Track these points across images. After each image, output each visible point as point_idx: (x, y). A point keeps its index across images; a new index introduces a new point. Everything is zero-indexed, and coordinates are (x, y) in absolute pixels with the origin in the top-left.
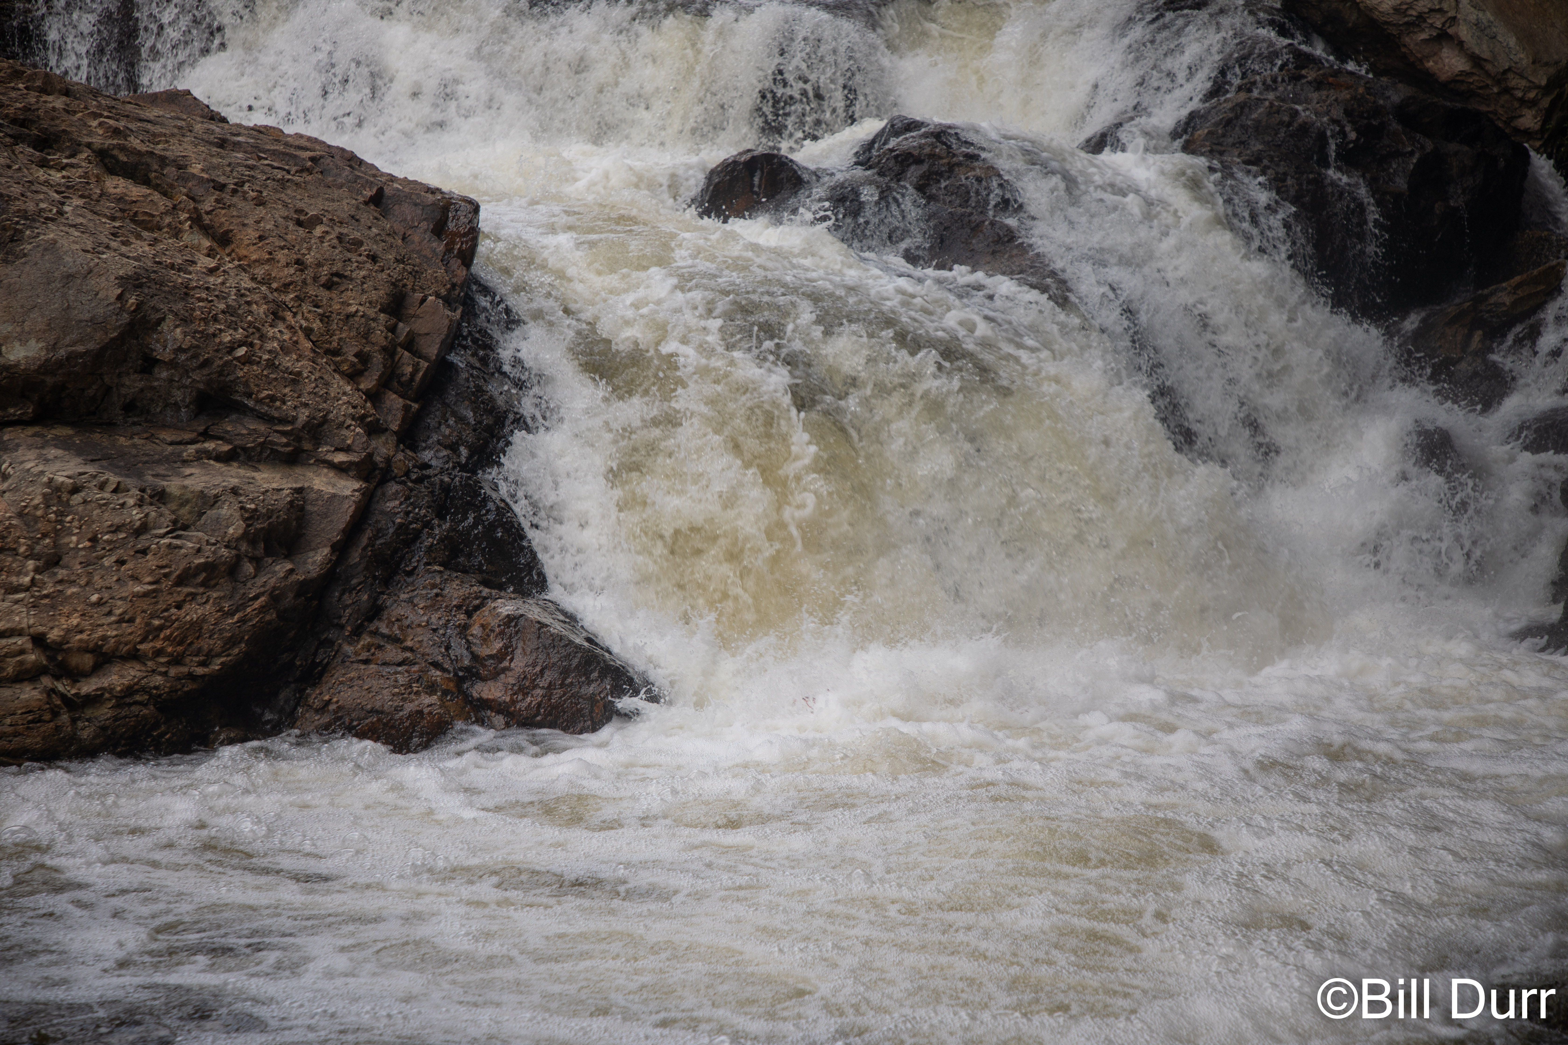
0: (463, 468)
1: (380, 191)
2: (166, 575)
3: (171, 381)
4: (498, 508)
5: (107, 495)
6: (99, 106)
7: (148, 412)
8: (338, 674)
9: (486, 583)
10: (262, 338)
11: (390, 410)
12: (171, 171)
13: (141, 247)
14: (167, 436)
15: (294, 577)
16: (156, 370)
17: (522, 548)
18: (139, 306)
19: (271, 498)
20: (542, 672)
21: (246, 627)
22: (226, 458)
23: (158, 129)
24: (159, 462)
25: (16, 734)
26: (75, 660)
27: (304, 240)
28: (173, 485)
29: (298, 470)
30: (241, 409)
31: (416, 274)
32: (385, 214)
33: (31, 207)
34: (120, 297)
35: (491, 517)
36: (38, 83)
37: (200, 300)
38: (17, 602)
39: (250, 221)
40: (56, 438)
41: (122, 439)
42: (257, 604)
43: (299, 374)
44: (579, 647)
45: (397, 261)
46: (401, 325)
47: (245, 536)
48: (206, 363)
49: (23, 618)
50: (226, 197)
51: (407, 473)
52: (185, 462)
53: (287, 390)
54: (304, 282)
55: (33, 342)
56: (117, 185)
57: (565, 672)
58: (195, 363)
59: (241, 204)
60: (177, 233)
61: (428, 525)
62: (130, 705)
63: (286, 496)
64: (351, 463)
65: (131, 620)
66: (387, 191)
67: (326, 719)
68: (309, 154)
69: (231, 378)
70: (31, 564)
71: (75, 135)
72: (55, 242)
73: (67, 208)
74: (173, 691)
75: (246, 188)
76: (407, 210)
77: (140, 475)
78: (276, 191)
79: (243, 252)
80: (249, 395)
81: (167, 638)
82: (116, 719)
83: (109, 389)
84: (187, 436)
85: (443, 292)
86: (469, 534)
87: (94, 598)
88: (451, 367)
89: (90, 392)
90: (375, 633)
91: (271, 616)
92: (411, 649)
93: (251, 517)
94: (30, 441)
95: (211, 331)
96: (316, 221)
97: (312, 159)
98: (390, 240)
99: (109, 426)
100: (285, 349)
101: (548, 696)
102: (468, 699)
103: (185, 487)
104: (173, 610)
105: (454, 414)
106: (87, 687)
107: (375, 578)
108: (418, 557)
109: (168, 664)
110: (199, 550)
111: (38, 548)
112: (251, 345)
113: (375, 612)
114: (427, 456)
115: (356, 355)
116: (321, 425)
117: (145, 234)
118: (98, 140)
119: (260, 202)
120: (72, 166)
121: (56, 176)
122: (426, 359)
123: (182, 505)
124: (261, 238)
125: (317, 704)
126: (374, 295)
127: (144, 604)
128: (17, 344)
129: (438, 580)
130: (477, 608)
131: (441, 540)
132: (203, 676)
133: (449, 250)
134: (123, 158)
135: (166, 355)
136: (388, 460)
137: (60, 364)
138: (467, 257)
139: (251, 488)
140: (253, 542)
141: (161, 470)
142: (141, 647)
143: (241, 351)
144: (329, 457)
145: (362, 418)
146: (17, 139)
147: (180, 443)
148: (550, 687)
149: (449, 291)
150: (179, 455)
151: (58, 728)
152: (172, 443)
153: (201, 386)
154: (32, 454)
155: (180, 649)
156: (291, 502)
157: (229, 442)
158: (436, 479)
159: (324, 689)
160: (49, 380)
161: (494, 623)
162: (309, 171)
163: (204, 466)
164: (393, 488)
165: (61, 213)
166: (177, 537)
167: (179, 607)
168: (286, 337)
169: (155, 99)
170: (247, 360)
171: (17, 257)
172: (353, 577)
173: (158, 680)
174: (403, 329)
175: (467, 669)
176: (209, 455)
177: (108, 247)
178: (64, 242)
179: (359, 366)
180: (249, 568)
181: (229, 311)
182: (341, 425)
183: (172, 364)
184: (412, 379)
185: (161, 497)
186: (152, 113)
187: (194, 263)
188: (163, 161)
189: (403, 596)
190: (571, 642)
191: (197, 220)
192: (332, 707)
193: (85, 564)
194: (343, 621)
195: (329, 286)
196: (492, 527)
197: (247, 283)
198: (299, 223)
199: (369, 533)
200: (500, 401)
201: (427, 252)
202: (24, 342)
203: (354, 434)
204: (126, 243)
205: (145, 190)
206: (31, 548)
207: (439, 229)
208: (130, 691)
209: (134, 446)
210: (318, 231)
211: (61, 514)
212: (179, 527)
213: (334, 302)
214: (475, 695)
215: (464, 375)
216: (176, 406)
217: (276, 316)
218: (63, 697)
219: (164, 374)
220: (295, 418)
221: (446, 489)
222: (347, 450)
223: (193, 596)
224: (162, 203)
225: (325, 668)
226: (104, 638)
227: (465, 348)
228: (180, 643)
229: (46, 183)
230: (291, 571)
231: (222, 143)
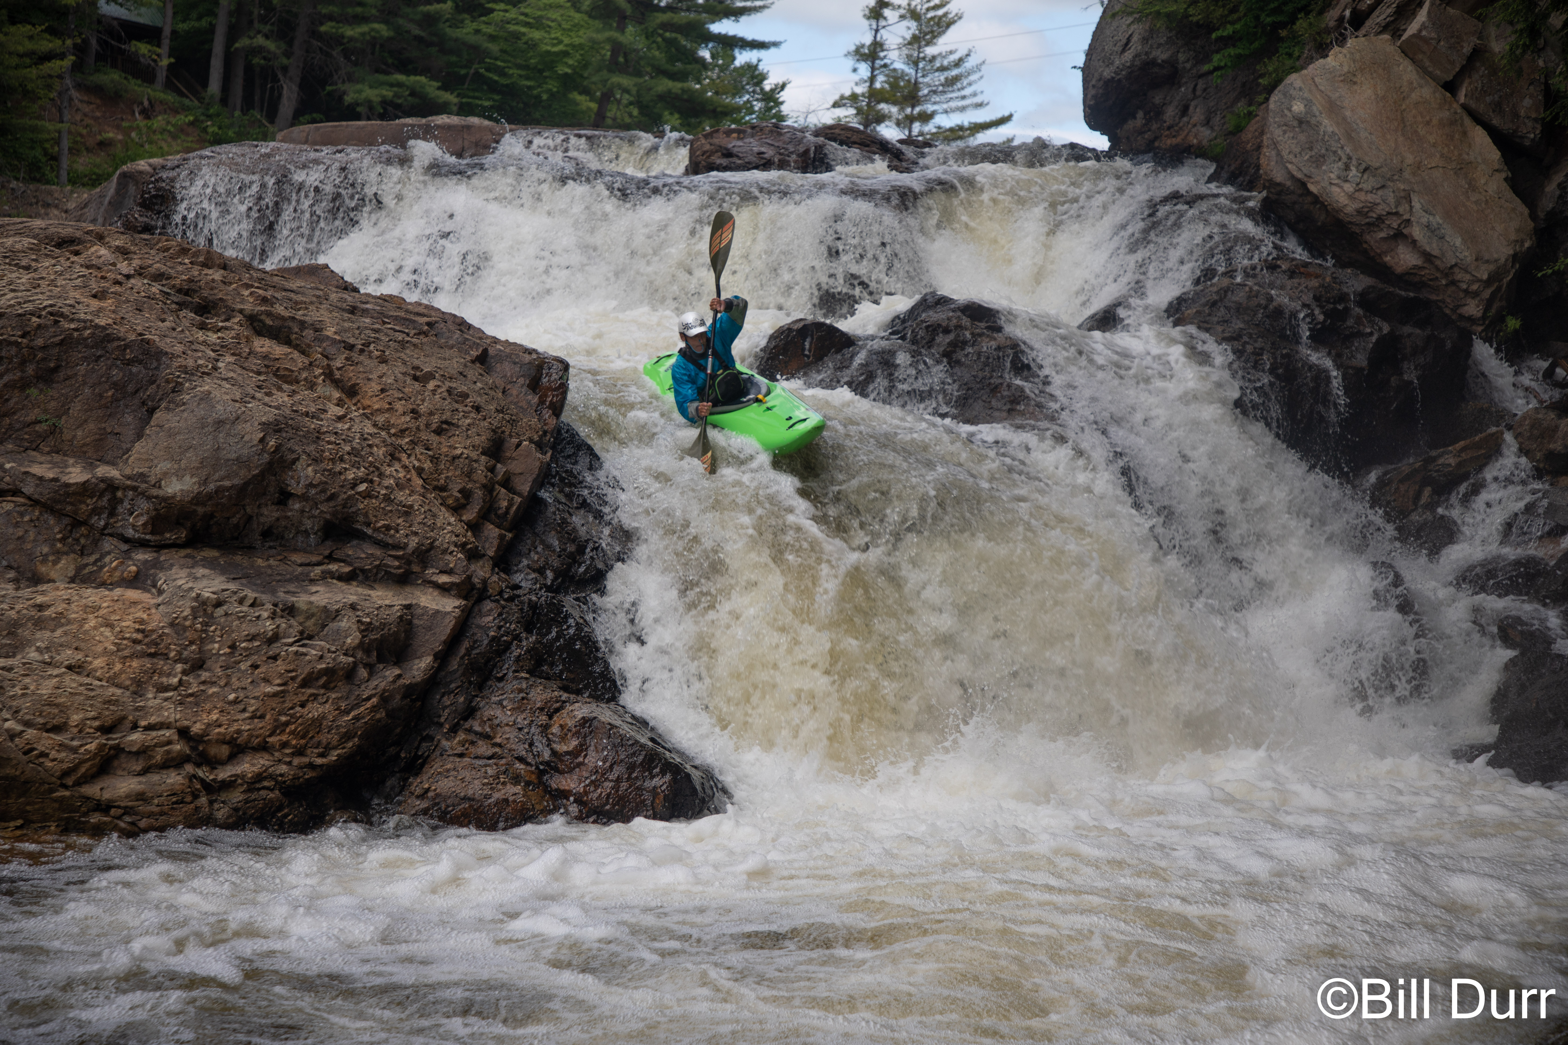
0: (549, 589)
1: (485, 351)
2: (293, 678)
3: (302, 511)
4: (577, 624)
5: (245, 609)
6: (251, 278)
7: (283, 538)
8: (436, 766)
9: (565, 689)
10: (381, 475)
11: (487, 538)
12: (309, 334)
13: (281, 398)
14: (298, 558)
15: (402, 681)
16: (290, 502)
17: (597, 659)
18: (278, 448)
19: (384, 613)
20: (611, 767)
21: (358, 724)
22: (347, 578)
23: (299, 298)
24: (289, 581)
25: (162, 813)
26: (213, 751)
27: (418, 392)
28: (301, 600)
29: (408, 589)
30: (361, 536)
31: (513, 422)
32: (488, 370)
33: (190, 363)
34: (262, 440)
35: (572, 631)
36: (201, 259)
37: (329, 443)
38: (166, 699)
39: (374, 376)
40: (204, 559)
41: (260, 561)
42: (369, 705)
43: (411, 507)
44: (643, 746)
45: (497, 411)
46: (499, 466)
47: (361, 645)
48: (333, 497)
49: (171, 713)
50: (355, 355)
51: (501, 593)
52: (312, 581)
53: (400, 521)
54: (418, 428)
55: (187, 478)
56: (263, 345)
57: (631, 768)
58: (323, 497)
59: (367, 362)
60: (312, 386)
61: (517, 637)
62: (259, 789)
63: (396, 611)
64: (453, 584)
65: (262, 717)
66: (491, 352)
67: (424, 805)
68: (426, 319)
69: (353, 509)
70: (179, 667)
71: (229, 303)
72: (210, 393)
73: (220, 364)
74: (296, 778)
75: (372, 347)
76: (507, 368)
77: (274, 592)
78: (397, 351)
79: (367, 402)
80: (368, 524)
81: (292, 733)
82: (247, 801)
83: (250, 518)
84: (315, 559)
85: (536, 438)
86: (552, 645)
87: (232, 697)
88: (541, 502)
89: (235, 520)
90: (470, 731)
91: (381, 714)
92: (500, 745)
93: (366, 629)
94: (182, 561)
95: (338, 469)
96: (430, 376)
97: (429, 324)
98: (492, 393)
99: (249, 549)
100: (400, 486)
101: (616, 788)
102: (547, 790)
103: (311, 603)
104: (298, 709)
105: (543, 542)
106: (224, 774)
107: (470, 683)
108: (508, 666)
109: (293, 754)
110: (321, 657)
111: (186, 653)
112: (372, 481)
113: (470, 712)
114: (518, 578)
115: (460, 491)
116: (428, 550)
117: (285, 386)
118: (250, 306)
119: (383, 360)
120: (226, 328)
121: (213, 337)
122: (519, 495)
123: (308, 618)
124: (383, 391)
125: (418, 791)
126: (477, 440)
127: (274, 703)
128: (174, 479)
129: (524, 686)
130: (557, 710)
131: (528, 651)
132: (321, 766)
133: (542, 402)
134: (269, 322)
135: (299, 490)
136: (485, 582)
137: (210, 496)
138: (557, 409)
139: (367, 604)
140: (367, 652)
141: (291, 587)
142: (270, 740)
143: (362, 487)
144: (434, 578)
145: (464, 545)
146: (181, 305)
147: (308, 565)
148: (618, 780)
149: (541, 437)
150: (308, 575)
151: (197, 809)
152: (301, 565)
153: (328, 516)
154: (183, 573)
155: (303, 742)
156: (401, 617)
157: (349, 564)
158: (525, 599)
159: (425, 777)
160: (200, 510)
161: (570, 723)
162: (426, 334)
163: (328, 585)
164: (488, 605)
165: (215, 368)
166: (303, 646)
167: (303, 706)
168: (401, 475)
169: (298, 271)
170: (367, 495)
171: (177, 406)
172: (451, 682)
173: (283, 768)
174: (501, 469)
175: (547, 763)
176: (332, 575)
177: (253, 398)
178: (216, 394)
179: (463, 501)
180: (363, 673)
181: (354, 452)
182: (445, 551)
183: (304, 498)
184: (507, 512)
185: (290, 611)
186: (295, 284)
187: (325, 411)
188: (302, 324)
189: (494, 699)
190: (637, 742)
191: (329, 375)
192: (431, 794)
193: (225, 668)
194: (442, 720)
195: (439, 432)
196: (572, 640)
197: (369, 429)
198: (415, 378)
199: (466, 644)
200: (582, 531)
201: (524, 404)
202: (180, 478)
203: (456, 559)
204: (268, 394)
205: (286, 349)
206: (179, 653)
207: (534, 385)
208: (259, 777)
209: (270, 566)
210: (431, 385)
211: (206, 624)
212: (305, 637)
213: (442, 445)
214: (554, 786)
215: (552, 509)
216: (306, 533)
217: (393, 458)
218: (202, 781)
219: (297, 506)
220: (406, 545)
221: (533, 606)
222: (450, 572)
223: (315, 697)
224: (301, 360)
225: (426, 760)
226: (239, 732)
227: (553, 485)
228: (303, 737)
229: (205, 343)
230: (399, 676)
231: (353, 310)
